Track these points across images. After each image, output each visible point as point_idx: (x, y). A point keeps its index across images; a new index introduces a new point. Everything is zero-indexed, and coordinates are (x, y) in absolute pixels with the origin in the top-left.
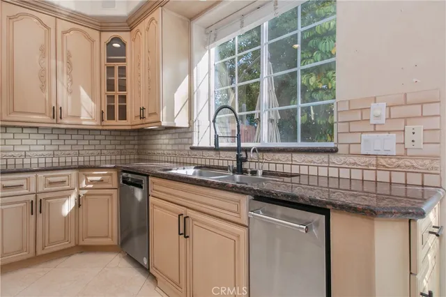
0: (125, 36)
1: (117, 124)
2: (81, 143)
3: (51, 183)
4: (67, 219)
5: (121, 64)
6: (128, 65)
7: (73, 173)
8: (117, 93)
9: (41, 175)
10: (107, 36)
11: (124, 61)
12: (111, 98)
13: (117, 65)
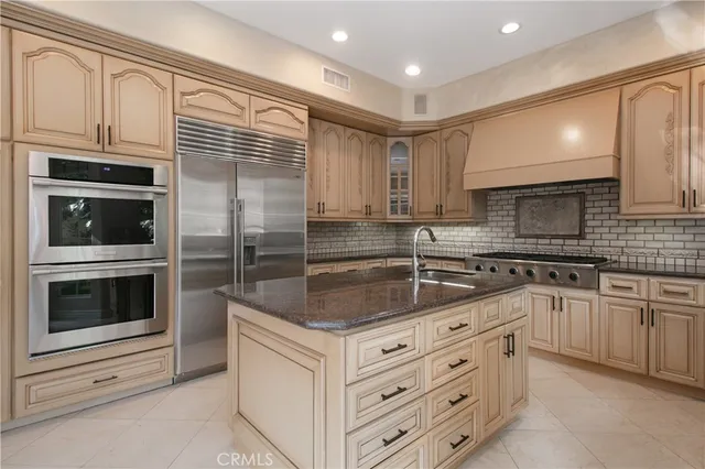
9: (654, 280)
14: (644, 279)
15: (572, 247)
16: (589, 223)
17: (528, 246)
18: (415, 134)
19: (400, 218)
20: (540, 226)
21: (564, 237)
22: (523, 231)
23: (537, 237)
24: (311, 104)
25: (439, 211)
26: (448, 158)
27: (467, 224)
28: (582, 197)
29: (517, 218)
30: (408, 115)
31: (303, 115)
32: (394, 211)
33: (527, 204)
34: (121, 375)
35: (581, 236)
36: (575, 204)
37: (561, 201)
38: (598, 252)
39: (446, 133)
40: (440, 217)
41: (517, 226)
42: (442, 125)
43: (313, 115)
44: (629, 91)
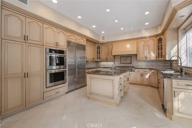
0: (162, 37)
1: (160, 59)
2: (153, 63)
3: (144, 71)
4: (147, 79)
5: (161, 44)
6: (163, 44)
7: (148, 70)
8: (160, 51)
9: (143, 70)
10: (158, 38)
11: (162, 43)
12: (159, 53)
13: (160, 44)
14: (141, 69)
15: (130, 65)
16: (132, 61)
17: (123, 65)
18: (101, 44)
19: (99, 60)
20: (124, 62)
21: (128, 63)
22: (121, 63)
23: (124, 63)
24: (87, 38)
25: (107, 59)
26: (108, 49)
27: (111, 61)
28: (131, 57)
29: (120, 60)
30: (101, 40)
31: (85, 40)
32: (97, 59)
33: (122, 58)
34: (60, 91)
35: (131, 63)
36: (130, 58)
37: (128, 57)
38: (133, 66)
39: (108, 44)
40: (107, 60)
41: (120, 62)
42: (107, 43)
43: (87, 40)
44: (138, 41)
